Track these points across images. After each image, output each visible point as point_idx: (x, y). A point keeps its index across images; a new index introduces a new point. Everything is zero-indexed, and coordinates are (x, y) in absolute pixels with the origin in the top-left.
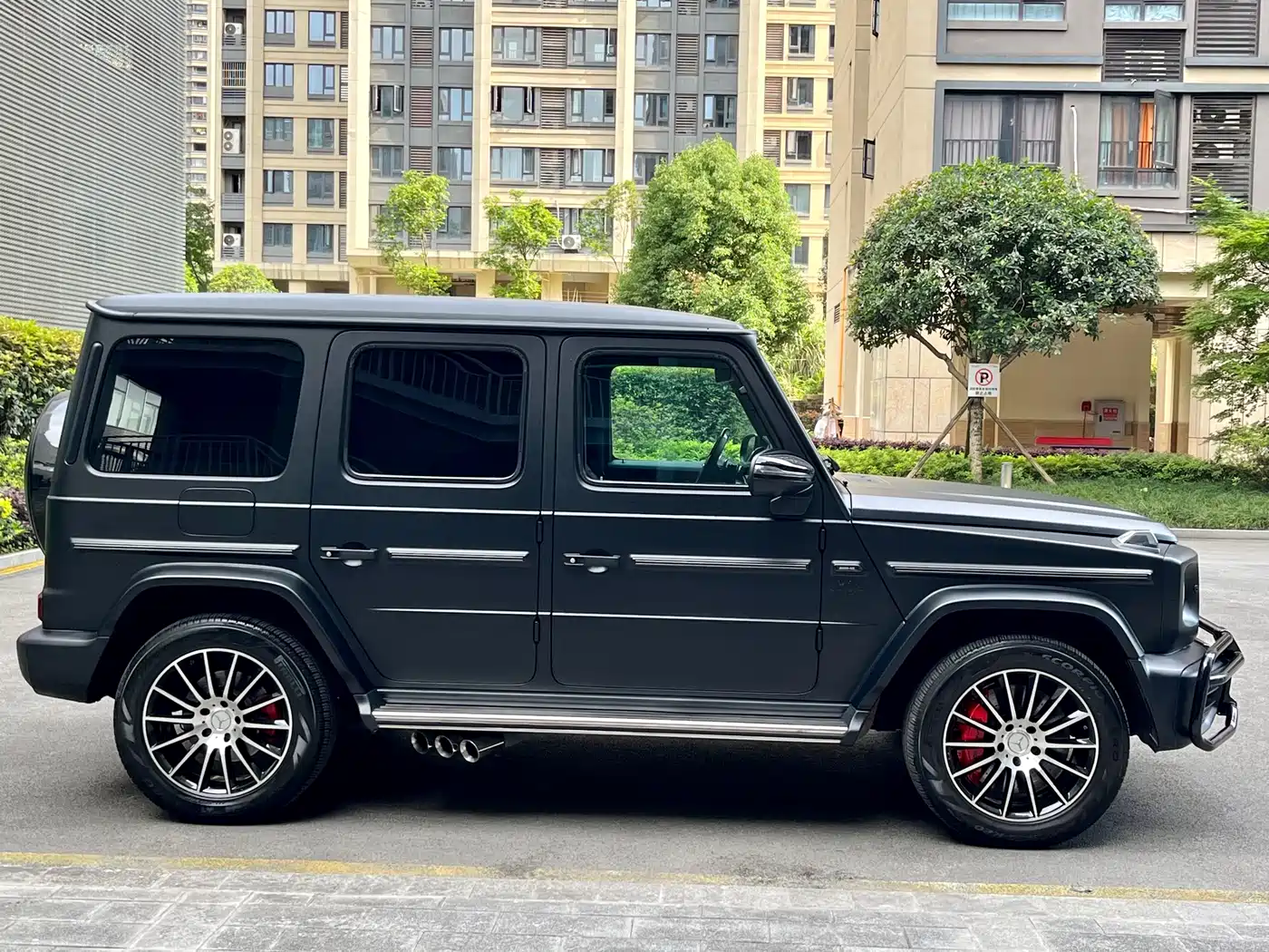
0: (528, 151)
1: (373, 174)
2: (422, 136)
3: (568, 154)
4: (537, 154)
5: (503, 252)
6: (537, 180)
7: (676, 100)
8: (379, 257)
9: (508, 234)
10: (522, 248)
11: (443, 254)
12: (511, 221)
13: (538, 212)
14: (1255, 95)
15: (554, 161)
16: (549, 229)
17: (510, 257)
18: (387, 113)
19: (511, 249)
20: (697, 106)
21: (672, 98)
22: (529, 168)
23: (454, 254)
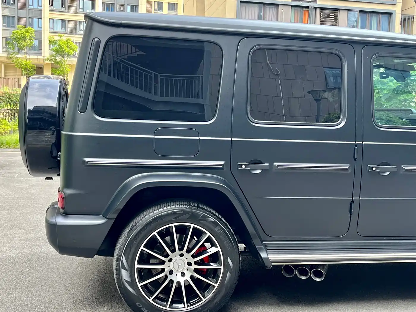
0: (63, 21)
1: (3, 26)
2: (22, 13)
3: (78, 23)
4: (67, 22)
5: (55, 57)
6: (67, 32)
7: (117, 6)
8: (6, 57)
9: (58, 50)
10: (63, 56)
11: (32, 57)
12: (59, 45)
13: (69, 43)
14: (339, 9)
15: (73, 25)
16: (73, 49)
17: (58, 59)
18: (8, 4)
19: (59, 55)
20: (124, 9)
21: (115, 5)
22: (64, 27)
23: (35, 57)
